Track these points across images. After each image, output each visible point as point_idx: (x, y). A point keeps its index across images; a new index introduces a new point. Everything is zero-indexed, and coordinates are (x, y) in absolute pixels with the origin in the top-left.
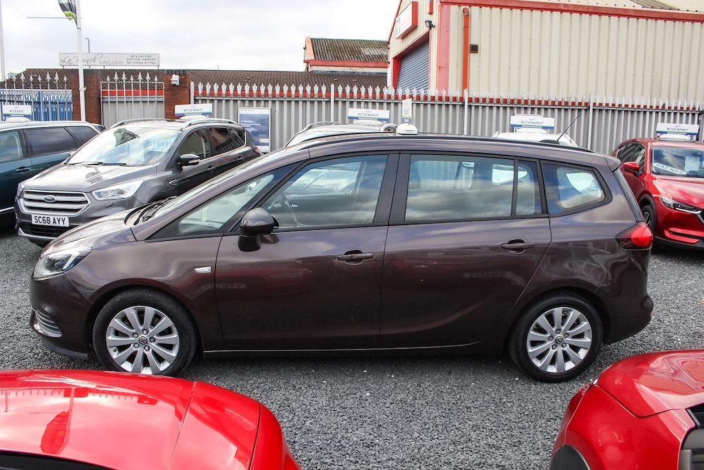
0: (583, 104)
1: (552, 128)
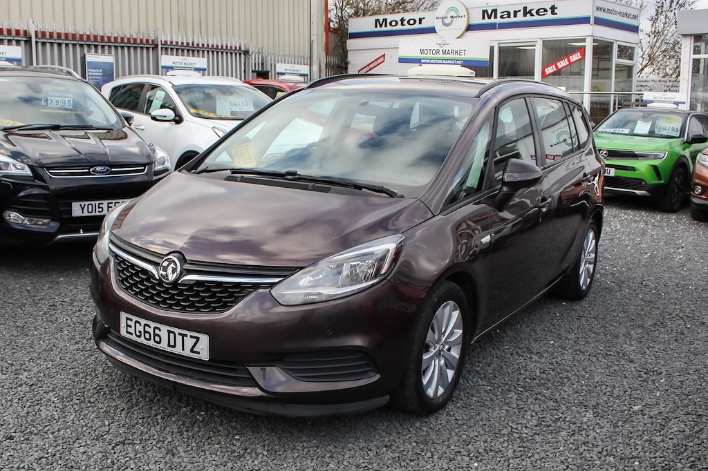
0: (150, 42)
1: (204, 70)
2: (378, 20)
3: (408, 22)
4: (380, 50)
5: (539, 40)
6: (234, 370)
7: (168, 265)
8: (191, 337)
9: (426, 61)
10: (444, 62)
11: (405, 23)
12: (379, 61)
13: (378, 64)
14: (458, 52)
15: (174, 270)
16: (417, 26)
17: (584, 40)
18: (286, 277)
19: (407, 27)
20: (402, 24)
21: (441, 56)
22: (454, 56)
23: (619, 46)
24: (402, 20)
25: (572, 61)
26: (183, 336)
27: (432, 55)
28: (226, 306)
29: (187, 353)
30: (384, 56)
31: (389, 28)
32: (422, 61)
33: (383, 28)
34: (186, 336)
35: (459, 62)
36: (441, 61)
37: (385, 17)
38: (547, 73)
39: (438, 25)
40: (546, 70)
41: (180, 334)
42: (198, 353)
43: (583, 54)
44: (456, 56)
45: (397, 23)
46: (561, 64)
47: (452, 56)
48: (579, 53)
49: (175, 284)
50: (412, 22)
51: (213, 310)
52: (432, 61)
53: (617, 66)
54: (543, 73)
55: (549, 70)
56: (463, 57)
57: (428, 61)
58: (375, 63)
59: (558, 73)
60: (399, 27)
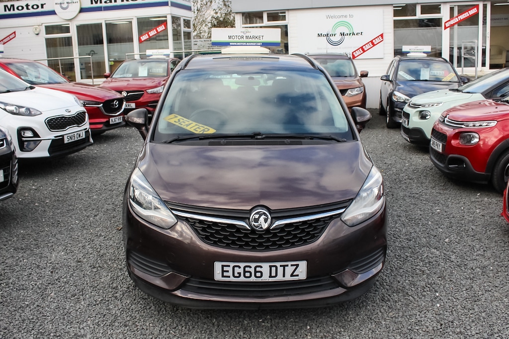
2: (7, 6)
3: (33, 7)
4: (11, 29)
5: (134, 18)
6: (319, 281)
7: (259, 217)
8: (292, 265)
9: (233, 44)
10: (247, 44)
11: (30, 7)
12: (11, 37)
13: (11, 39)
14: (258, 37)
15: (266, 221)
16: (40, 10)
17: (166, 17)
18: (346, 207)
19: (32, 11)
20: (28, 9)
21: (245, 40)
22: (255, 40)
23: (184, 20)
24: (27, 6)
25: (159, 31)
26: (284, 266)
27: (238, 40)
28: (314, 237)
29: (288, 278)
30: (15, 33)
31: (16, 12)
32: (231, 44)
33: (12, 12)
34: (287, 266)
35: (259, 44)
36: (245, 44)
37: (12, 3)
38: (143, 40)
39: (57, 9)
40: (141, 38)
41: (281, 266)
42: (298, 275)
43: (166, 26)
44: (257, 40)
45: (38, 7)
46: (152, 33)
47: (253, 40)
48: (163, 26)
49: (268, 230)
50: (35, 7)
51: (305, 242)
52: (238, 44)
53: (184, 32)
54: (140, 40)
55: (144, 38)
56: (261, 40)
57: (236, 44)
58: (8, 39)
59: (150, 39)
60: (25, 11)
